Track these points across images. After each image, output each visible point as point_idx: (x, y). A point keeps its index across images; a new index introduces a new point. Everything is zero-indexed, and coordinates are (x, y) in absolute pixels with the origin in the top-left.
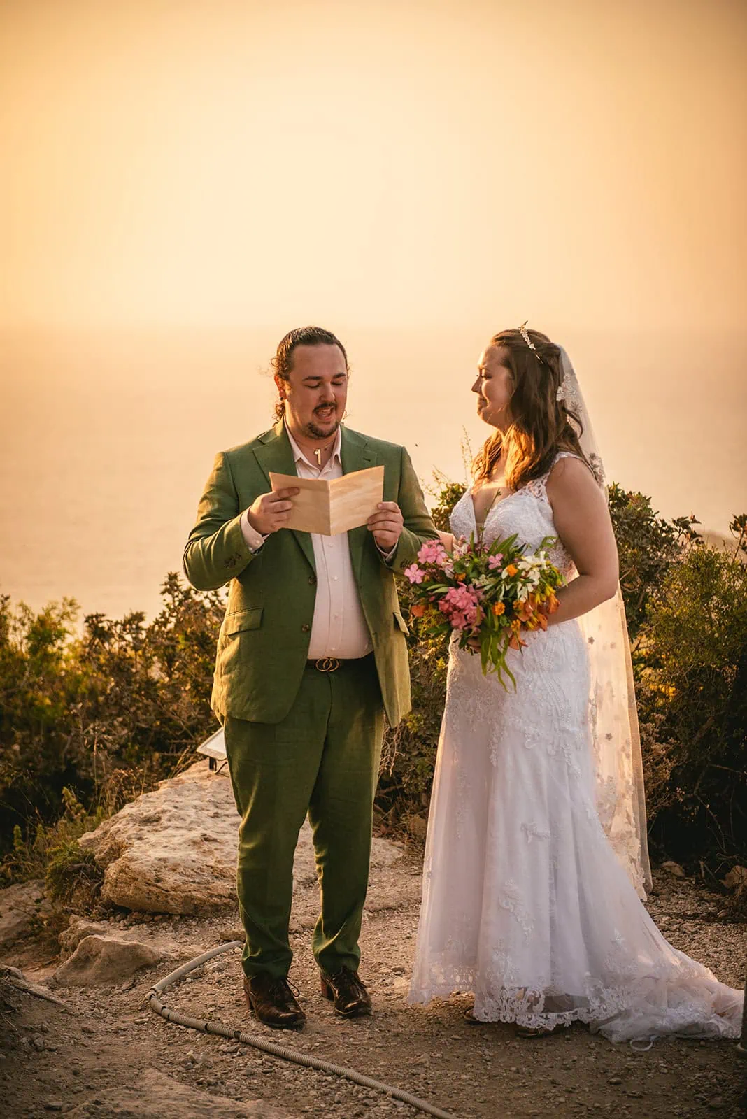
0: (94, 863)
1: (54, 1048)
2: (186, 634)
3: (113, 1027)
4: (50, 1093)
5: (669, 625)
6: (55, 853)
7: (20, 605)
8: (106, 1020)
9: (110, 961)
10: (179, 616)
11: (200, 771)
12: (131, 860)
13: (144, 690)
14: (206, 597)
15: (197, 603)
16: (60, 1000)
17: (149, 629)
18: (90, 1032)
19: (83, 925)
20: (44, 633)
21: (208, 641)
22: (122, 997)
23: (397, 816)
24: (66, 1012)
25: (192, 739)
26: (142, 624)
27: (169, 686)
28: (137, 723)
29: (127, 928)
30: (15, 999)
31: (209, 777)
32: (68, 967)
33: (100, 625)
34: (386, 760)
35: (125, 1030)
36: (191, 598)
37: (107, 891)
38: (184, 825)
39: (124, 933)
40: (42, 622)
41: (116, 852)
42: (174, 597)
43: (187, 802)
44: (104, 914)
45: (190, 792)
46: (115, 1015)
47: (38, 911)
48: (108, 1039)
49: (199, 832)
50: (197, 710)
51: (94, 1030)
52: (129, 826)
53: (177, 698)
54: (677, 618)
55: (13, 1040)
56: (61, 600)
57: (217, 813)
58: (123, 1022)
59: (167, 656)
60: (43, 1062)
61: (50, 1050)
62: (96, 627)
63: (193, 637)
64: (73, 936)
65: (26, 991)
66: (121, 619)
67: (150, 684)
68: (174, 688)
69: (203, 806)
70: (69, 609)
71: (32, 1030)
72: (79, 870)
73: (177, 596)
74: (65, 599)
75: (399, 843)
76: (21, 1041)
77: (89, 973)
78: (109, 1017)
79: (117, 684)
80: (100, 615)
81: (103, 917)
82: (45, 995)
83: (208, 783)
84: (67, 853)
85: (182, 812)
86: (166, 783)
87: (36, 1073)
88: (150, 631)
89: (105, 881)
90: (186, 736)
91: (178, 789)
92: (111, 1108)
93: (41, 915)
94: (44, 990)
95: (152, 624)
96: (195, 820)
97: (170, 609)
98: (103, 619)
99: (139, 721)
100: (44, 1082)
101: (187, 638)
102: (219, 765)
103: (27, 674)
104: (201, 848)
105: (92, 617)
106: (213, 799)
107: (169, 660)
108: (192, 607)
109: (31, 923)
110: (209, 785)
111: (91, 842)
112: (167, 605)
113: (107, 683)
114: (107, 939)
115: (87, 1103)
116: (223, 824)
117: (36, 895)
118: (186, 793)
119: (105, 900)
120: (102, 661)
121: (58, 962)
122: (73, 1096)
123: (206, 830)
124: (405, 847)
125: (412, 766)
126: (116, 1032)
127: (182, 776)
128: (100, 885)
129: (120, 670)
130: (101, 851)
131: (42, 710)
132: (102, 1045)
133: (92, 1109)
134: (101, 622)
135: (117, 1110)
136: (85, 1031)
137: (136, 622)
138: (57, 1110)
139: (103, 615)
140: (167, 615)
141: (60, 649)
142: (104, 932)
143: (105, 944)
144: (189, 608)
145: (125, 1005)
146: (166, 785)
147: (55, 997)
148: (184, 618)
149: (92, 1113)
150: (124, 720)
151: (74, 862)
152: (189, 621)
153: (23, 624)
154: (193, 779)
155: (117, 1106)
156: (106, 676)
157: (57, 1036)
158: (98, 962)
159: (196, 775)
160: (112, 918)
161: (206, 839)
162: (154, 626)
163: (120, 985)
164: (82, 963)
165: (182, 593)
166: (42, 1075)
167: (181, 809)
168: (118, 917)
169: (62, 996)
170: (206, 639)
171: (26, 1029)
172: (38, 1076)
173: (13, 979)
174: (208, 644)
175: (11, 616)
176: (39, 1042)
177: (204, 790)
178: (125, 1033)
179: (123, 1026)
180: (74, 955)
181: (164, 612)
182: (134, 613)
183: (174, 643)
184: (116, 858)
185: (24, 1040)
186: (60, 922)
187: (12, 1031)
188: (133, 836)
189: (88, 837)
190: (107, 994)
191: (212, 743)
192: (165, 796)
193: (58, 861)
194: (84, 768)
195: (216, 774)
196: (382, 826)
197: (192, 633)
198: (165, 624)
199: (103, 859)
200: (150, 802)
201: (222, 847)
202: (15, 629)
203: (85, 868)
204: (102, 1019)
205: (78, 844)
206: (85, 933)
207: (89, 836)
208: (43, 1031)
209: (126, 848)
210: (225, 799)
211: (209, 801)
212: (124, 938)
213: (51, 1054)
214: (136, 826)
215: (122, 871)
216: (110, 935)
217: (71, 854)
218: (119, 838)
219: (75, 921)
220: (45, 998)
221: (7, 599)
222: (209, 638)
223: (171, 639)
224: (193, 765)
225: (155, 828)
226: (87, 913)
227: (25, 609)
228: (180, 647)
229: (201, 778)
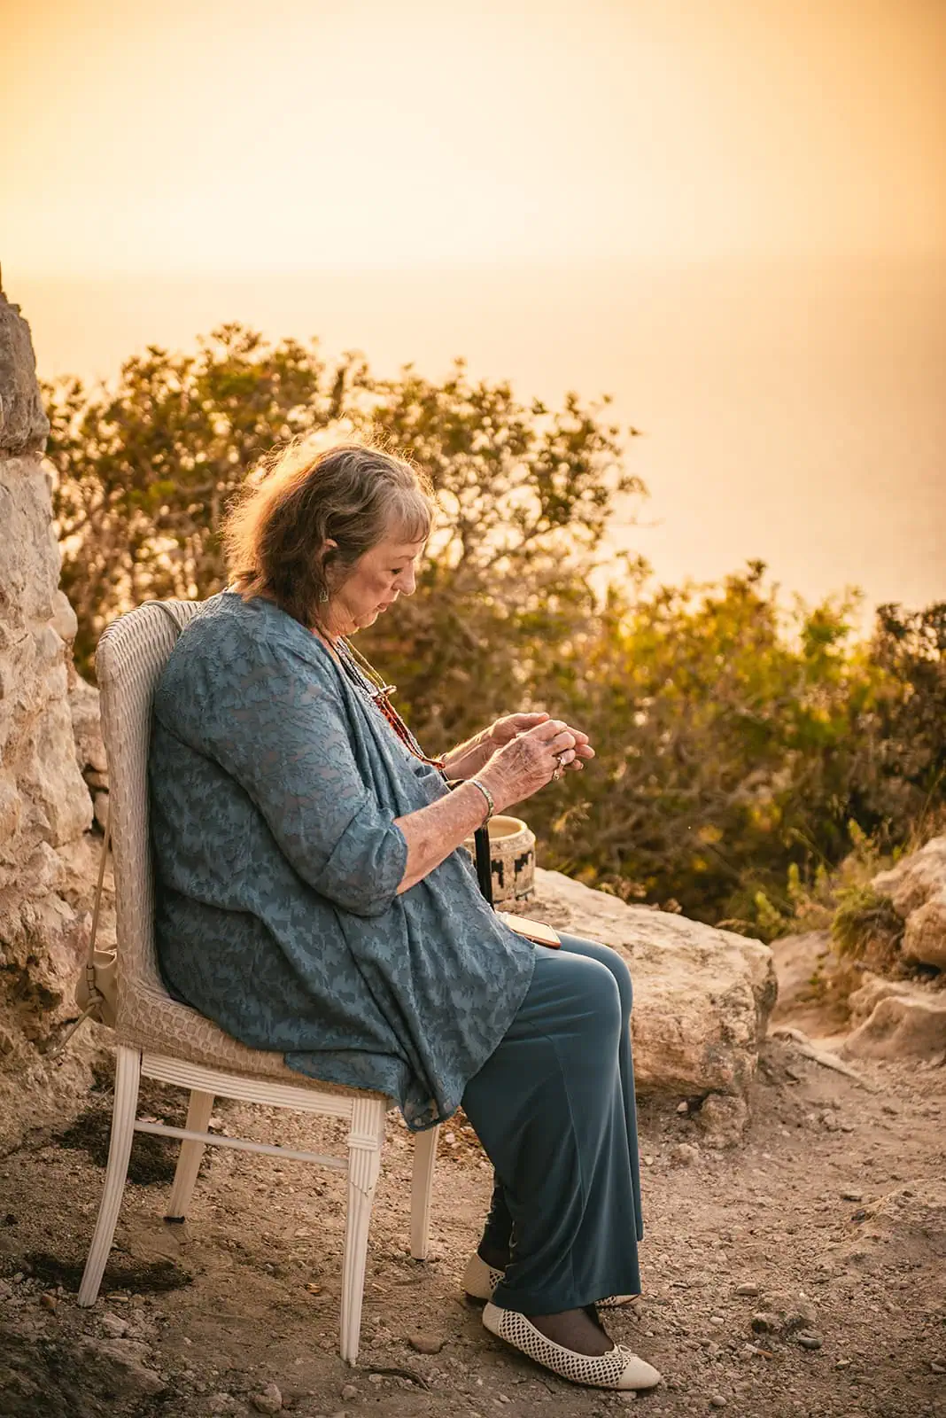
0: (893, 911)
1: (849, 1128)
3: (922, 1109)
4: (847, 1180)
6: (843, 897)
8: (913, 1099)
9: (915, 1031)
12: (940, 906)
16: (852, 1073)
18: (893, 1113)
19: (879, 984)
22: (932, 1075)
24: (861, 1087)
29: (936, 990)
30: (799, 1067)
32: (862, 1034)
35: (937, 1113)
37: (909, 945)
39: (932, 997)
41: (919, 897)
44: (906, 974)
46: (922, 1095)
47: (821, 967)
48: (916, 1122)
51: (898, 1111)
55: (798, 1116)
58: (934, 1104)
60: (837, 1144)
61: (845, 1131)
64: (867, 998)
65: (812, 1059)
70: (853, 600)
71: (821, 1106)
72: (872, 918)
76: (808, 1117)
77: (889, 1043)
78: (916, 1097)
81: (905, 976)
82: (835, 1066)
84: (858, 897)
87: (828, 1155)
89: (907, 932)
92: (925, 1202)
93: (824, 974)
94: (833, 1060)
100: (838, 1167)
109: (813, 983)
111: (889, 885)
113: (903, 691)
114: (910, 1002)
115: (894, 1194)
117: (818, 949)
119: (907, 955)
121: (848, 1030)
122: (875, 1185)
126: (926, 1115)
128: (899, 939)
130: (901, 896)
131: (819, 726)
132: (909, 1129)
133: (900, 1201)
135: (933, 1205)
136: (886, 1111)
138: (855, 1200)
142: (905, 995)
143: (909, 1009)
145: (936, 1083)
147: (846, 1068)
149: (901, 1207)
151: (867, 908)
155: (933, 1200)
156: (902, 682)
157: (852, 1115)
158: (899, 1030)
160: (915, 979)
163: (928, 1061)
164: (879, 1031)
166: (835, 1158)
168: (923, 978)
169: (856, 1069)
171: (814, 1104)
172: (831, 1159)
173: (796, 1044)
176: (830, 1120)
178: (938, 1116)
179: (934, 1109)
180: (869, 1021)
184: (919, 905)
185: (812, 1117)
186: (848, 983)
187: (797, 1105)
190: (912, 1069)
193: (847, 906)
199: (904, 905)
203: (880, 917)
204: (907, 1098)
205: (871, 887)
206: (881, 995)
207: (884, 876)
208: (835, 1108)
209: (933, 892)
212: (934, 1002)
213: (844, 1135)
215: (928, 920)
216: (915, 998)
217: (863, 897)
218: (924, 880)
219: (869, 980)
220: (836, 1070)
226: (884, 971)
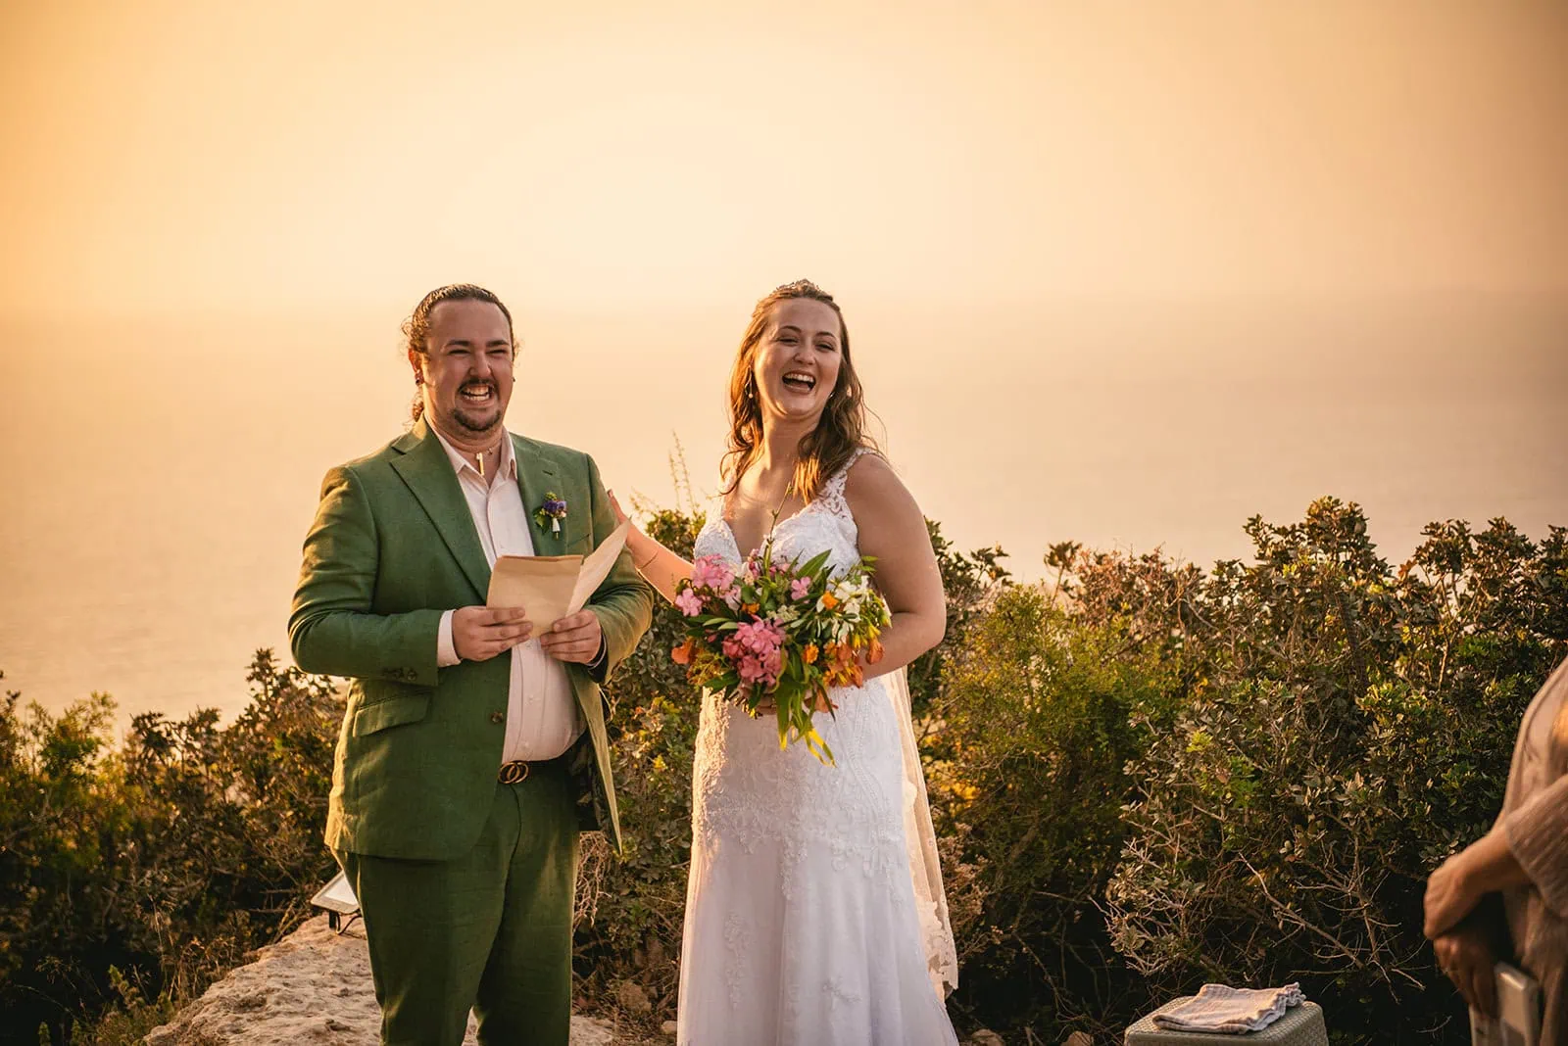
2: (284, 736)
5: (976, 698)
7: (32, 706)
10: (276, 710)
11: (315, 932)
13: (223, 819)
14: (313, 683)
15: (301, 692)
17: (227, 732)
20: (66, 745)
21: (316, 746)
23: (601, 984)
25: (295, 887)
26: (215, 726)
27: (262, 813)
28: (213, 868)
31: (330, 939)
33: (156, 729)
34: (585, 904)
36: (291, 685)
38: (299, 1010)
40: (63, 729)
42: (266, 685)
43: (303, 977)
45: (305, 962)
49: (323, 1018)
50: (304, 845)
52: (220, 1014)
53: (275, 829)
54: (986, 688)
56: (89, 697)
57: (345, 990)
59: (254, 770)
62: (150, 732)
63: (295, 740)
66: (186, 719)
67: (232, 810)
68: (270, 817)
69: (325, 981)
73: (271, 683)
74: (95, 696)
75: (607, 1022)
79: (185, 814)
80: (154, 715)
83: (330, 948)
85: (297, 991)
86: (268, 950)
88: (230, 733)
90: (287, 883)
91: (287, 957)
95: (234, 724)
96: (315, 1001)
97: (260, 701)
98: (159, 720)
99: (216, 866)
101: (286, 742)
102: (344, 921)
103: (47, 805)
104: (327, 1041)
105: (143, 717)
106: (338, 971)
107: (259, 775)
108: (294, 697)
110: (331, 950)
112: (257, 696)
116: (355, 1006)
118: (298, 963)
120: (158, 781)
123: (332, 1014)
124: (616, 1026)
125: (622, 911)
127: (290, 939)
129: (185, 791)
134: (158, 725)
137: (206, 724)
139: (160, 715)
140: (256, 709)
141: (91, 767)
144: (289, 699)
146: (269, 954)
148: (283, 714)
150: (195, 863)
152: (290, 718)
153: (37, 734)
154: (308, 942)
159: (310, 938)
161: (333, 1027)
162: (237, 728)
165: (277, 679)
167: (294, 987)
170: (313, 743)
174: (315, 750)
175: (17, 723)
177: (324, 958)
181: (252, 707)
182: (204, 710)
183: (264, 750)
188: (227, 1029)
189: (159, 1034)
191: (333, 890)
192: (269, 969)
194: (134, 936)
195: (340, 934)
196: (581, 998)
197: (294, 734)
198: (253, 724)
200: (247, 978)
201: (356, 1038)
202: (24, 743)
210: (355, 970)
211: (333, 974)
214: (230, 1014)
221: (15, 697)
222: (319, 741)
223: (261, 745)
224: (304, 924)
225: (256, 1015)
227: (39, 711)
228: (276, 756)
229: (319, 942)
